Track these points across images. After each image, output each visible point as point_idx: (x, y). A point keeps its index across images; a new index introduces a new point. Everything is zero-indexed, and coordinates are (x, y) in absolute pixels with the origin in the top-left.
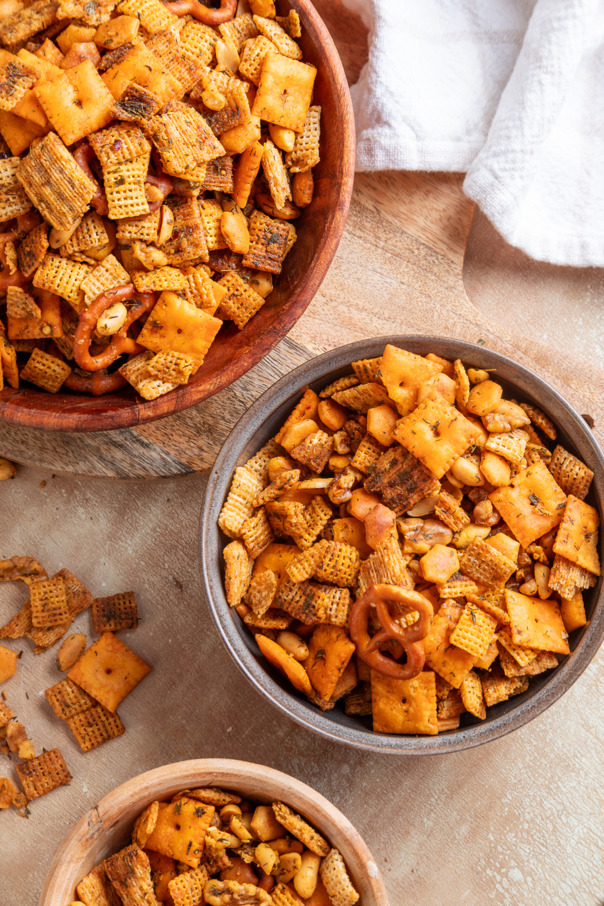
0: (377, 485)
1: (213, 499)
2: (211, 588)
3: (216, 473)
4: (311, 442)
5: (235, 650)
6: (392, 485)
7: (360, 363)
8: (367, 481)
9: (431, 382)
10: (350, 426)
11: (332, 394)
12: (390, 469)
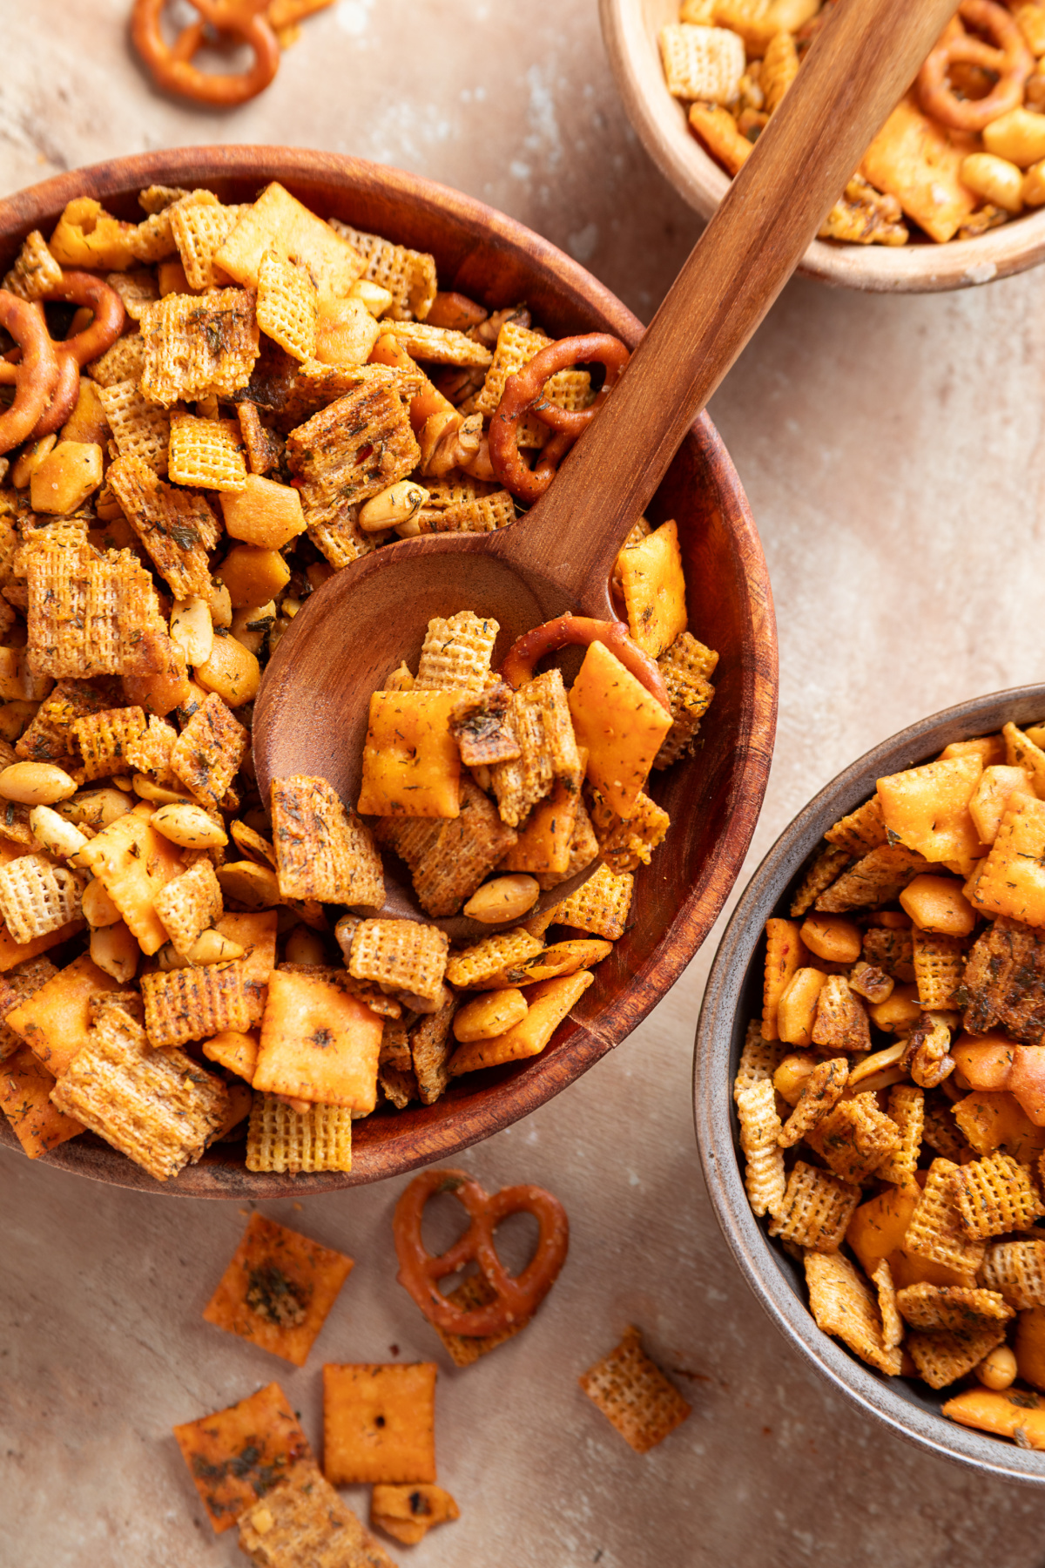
0: (990, 1017)
1: (731, 1203)
2: (818, 1353)
3: (712, 1156)
4: (831, 1004)
5: (920, 1432)
6: (1014, 1002)
7: (838, 827)
8: (966, 1019)
9: (985, 795)
10: (874, 941)
11: (814, 904)
12: (995, 977)
